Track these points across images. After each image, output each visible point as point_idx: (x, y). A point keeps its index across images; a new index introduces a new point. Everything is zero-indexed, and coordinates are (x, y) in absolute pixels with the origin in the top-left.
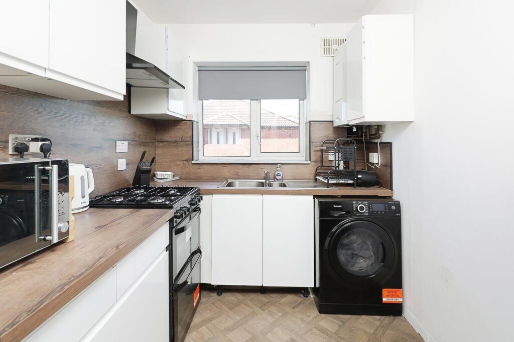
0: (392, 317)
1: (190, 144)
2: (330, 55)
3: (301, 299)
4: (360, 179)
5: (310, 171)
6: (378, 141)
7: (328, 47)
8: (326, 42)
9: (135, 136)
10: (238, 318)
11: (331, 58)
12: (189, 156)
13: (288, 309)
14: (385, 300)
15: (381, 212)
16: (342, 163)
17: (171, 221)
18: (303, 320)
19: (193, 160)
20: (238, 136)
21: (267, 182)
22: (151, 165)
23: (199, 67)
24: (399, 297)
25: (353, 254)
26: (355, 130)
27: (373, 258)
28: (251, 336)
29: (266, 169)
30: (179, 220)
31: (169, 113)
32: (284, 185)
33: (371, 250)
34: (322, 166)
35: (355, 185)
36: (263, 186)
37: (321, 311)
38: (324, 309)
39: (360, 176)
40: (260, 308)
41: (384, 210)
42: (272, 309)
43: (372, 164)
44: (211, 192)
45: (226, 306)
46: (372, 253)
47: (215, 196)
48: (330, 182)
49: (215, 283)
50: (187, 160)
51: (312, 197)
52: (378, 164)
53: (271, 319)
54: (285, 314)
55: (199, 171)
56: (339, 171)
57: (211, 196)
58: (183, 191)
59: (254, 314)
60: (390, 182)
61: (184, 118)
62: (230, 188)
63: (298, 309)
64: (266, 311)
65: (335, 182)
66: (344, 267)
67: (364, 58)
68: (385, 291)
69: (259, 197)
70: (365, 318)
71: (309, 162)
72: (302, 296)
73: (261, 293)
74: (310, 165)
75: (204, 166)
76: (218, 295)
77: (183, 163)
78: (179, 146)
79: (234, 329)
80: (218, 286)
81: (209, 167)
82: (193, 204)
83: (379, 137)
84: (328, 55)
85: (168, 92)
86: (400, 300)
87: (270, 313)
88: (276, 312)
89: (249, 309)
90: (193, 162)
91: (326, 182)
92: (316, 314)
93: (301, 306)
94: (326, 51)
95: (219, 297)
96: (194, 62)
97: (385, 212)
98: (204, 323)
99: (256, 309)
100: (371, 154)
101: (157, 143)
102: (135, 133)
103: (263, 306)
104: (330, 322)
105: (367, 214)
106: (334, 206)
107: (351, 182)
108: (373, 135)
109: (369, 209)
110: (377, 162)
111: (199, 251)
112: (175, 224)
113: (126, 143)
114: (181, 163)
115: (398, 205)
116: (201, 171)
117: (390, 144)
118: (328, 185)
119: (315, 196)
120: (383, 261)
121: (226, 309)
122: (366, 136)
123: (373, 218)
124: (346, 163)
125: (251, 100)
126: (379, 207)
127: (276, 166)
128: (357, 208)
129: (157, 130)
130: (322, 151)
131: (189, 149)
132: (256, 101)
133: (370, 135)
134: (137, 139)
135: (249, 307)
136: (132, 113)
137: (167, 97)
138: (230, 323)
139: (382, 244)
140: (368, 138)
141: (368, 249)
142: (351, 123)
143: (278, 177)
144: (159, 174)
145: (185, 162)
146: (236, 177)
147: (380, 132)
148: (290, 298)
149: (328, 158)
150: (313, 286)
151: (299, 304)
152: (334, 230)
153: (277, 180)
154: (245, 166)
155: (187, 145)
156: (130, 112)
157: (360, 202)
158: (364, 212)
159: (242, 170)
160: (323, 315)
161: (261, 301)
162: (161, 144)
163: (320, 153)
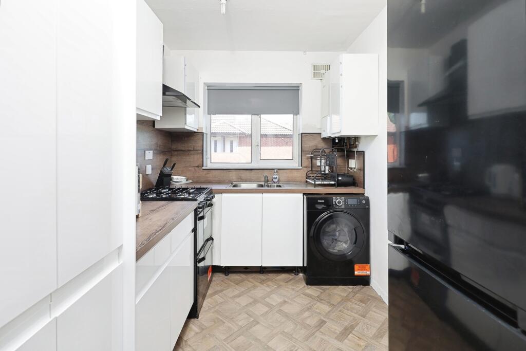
0: (362, 286)
1: (201, 153)
2: (319, 78)
3: (293, 277)
4: (340, 180)
5: (301, 175)
6: (355, 150)
7: (317, 71)
8: (315, 67)
9: (157, 147)
10: (243, 289)
11: (319, 80)
12: (199, 163)
13: (281, 283)
14: (356, 273)
15: (354, 205)
16: (327, 168)
17: (196, 210)
18: (293, 290)
19: (203, 166)
20: (235, 144)
21: (266, 184)
22: (172, 170)
23: (208, 86)
24: (367, 270)
25: (333, 239)
26: (337, 141)
27: (349, 242)
28: (253, 300)
29: (266, 173)
30: (201, 210)
31: (186, 127)
32: (280, 186)
33: (347, 236)
34: (312, 171)
35: (336, 185)
36: (263, 187)
37: (308, 284)
38: (310, 282)
39: (340, 178)
40: (260, 283)
41: (356, 204)
42: (270, 283)
43: (351, 168)
44: (221, 192)
45: (233, 282)
46: (348, 238)
47: (224, 195)
48: (317, 183)
49: (223, 264)
50: (198, 167)
51: (302, 195)
52: (355, 168)
53: (268, 290)
54: (279, 286)
55: (208, 175)
56: (325, 174)
57: (221, 195)
58: (200, 190)
59: (255, 287)
60: (362, 183)
61: (196, 130)
62: (235, 189)
63: (290, 283)
64: (265, 285)
65: (320, 183)
66: (326, 249)
67: (342, 87)
68: (356, 267)
69: (260, 195)
70: (341, 287)
71: (301, 168)
72: (293, 274)
73: (260, 273)
74: (302, 170)
75: (213, 171)
76: (226, 275)
77: (195, 170)
78: (191, 154)
79: (240, 296)
80: (225, 267)
81: (217, 171)
82: (209, 200)
83: (356, 147)
84: (317, 78)
85: (186, 110)
86: (368, 273)
87: (268, 286)
88: (272, 285)
89: (251, 284)
90: (203, 168)
91: (314, 183)
92: (303, 286)
93: (292, 281)
94: (315, 75)
95: (226, 277)
96: (204, 83)
97: (357, 205)
98: (216, 293)
99: (257, 284)
100: (350, 161)
101: (172, 152)
102: (157, 144)
103: (262, 282)
104: (314, 290)
105: (343, 207)
106: (319, 201)
107: (333, 183)
108: (352, 145)
109: (345, 203)
110: (354, 167)
111: (211, 239)
112: (198, 213)
113: (151, 152)
114: (193, 169)
115: (367, 200)
116: (210, 176)
117: (364, 152)
118: (315, 185)
119: (304, 194)
120: (355, 243)
121: (232, 284)
122: (346, 145)
123: (348, 210)
124: (331, 168)
125: (253, 115)
126: (352, 201)
127: (273, 171)
128: (335, 202)
129: (173, 141)
130: (312, 158)
131: (199, 156)
132: (256, 116)
133: (350, 145)
134: (158, 148)
135: (251, 282)
136: (156, 127)
137: (185, 114)
138: (237, 292)
139: (355, 229)
140: (348, 147)
141: (345, 235)
142: (333, 136)
143: (275, 180)
144: (175, 178)
145: (197, 168)
146: (240, 180)
147: (357, 143)
148: (284, 276)
149: (316, 164)
150: (302, 265)
151: (290, 280)
152: (317, 220)
153: (274, 182)
154: (247, 171)
155: (198, 153)
156: (154, 126)
157: (338, 198)
158: (341, 206)
159: (245, 175)
160: (310, 286)
161: (260, 279)
162: (176, 153)
163: (310, 160)
